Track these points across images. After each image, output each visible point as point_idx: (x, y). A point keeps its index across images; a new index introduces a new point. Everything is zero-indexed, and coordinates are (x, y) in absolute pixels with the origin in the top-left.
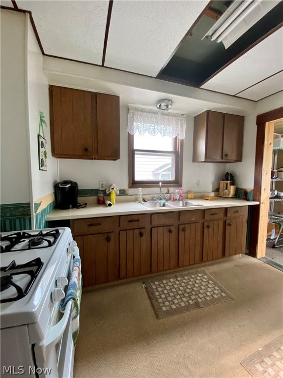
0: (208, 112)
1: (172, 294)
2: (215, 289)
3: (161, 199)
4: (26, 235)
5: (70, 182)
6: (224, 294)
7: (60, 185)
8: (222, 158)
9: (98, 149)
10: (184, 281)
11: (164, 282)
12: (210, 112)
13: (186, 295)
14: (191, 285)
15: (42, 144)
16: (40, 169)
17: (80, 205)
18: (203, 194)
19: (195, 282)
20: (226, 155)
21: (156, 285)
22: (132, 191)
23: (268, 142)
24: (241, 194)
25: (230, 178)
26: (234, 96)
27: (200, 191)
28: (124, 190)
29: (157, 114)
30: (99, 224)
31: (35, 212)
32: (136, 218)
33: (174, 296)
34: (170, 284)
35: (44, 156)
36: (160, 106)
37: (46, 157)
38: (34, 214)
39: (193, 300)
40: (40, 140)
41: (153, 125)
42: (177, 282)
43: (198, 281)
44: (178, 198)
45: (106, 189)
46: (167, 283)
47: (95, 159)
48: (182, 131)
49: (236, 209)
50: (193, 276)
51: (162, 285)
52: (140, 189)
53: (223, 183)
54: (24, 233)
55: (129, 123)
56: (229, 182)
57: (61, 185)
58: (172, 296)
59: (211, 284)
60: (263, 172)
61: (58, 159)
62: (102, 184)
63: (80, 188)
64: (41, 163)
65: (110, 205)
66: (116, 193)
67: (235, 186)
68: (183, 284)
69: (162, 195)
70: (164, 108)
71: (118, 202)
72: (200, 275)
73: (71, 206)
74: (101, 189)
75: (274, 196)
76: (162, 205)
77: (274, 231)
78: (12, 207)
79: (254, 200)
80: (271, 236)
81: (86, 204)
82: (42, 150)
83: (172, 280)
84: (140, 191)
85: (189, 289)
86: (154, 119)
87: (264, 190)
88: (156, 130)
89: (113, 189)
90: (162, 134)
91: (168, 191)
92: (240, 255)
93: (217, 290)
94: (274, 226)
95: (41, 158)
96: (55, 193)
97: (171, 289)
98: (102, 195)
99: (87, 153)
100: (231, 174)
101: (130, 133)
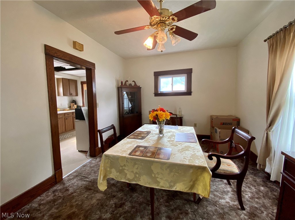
8: (70, 95)
18: (64, 109)
25: (74, 102)
53: (72, 104)
56: (74, 104)
67: (77, 105)
100: (75, 101)
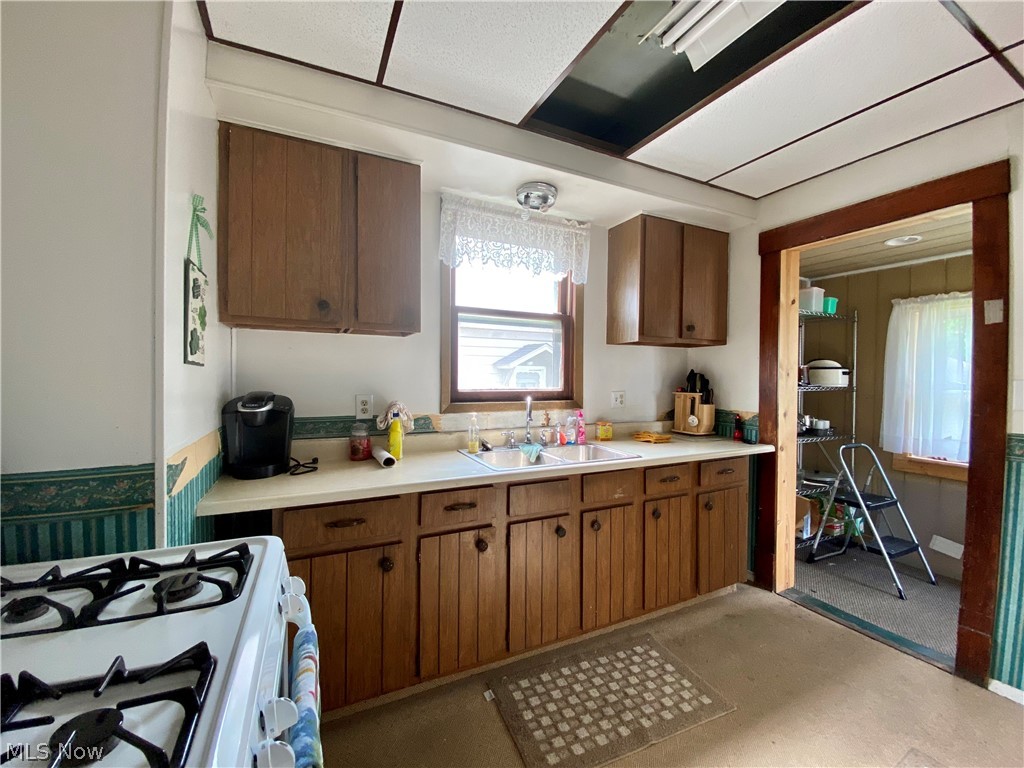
0: (645, 219)
1: (569, 713)
2: (683, 688)
3: (529, 442)
4: (142, 566)
5: (272, 398)
6: (706, 701)
7: (240, 404)
8: (681, 336)
9: (356, 305)
10: (600, 670)
11: (545, 677)
12: (648, 218)
13: (610, 711)
14: (617, 681)
15: (196, 286)
16: (186, 361)
17: (299, 465)
18: (635, 425)
19: (629, 671)
20: (691, 328)
21: (523, 690)
22: (448, 421)
23: (787, 297)
24: (727, 426)
26: (706, 183)
27: (627, 418)
28: (427, 419)
29: (519, 216)
30: (360, 521)
31: (170, 491)
32: (466, 497)
33: (577, 718)
34: (561, 682)
35: (198, 322)
36: (527, 197)
37: (203, 324)
38: (166, 498)
39: (627, 724)
40: (193, 275)
41: (507, 246)
42: (581, 676)
43: (635, 669)
44: (573, 438)
45: (375, 417)
46: (553, 681)
47: (345, 331)
48: (579, 264)
49: (723, 465)
50: (621, 655)
51: (540, 689)
52: (475, 414)
53: (683, 400)
54: (135, 561)
55: (443, 238)
56: (697, 396)
57: (244, 406)
58: (571, 718)
59: (671, 673)
60: (780, 370)
61: (234, 330)
62: (364, 403)
63: (299, 412)
64: (191, 343)
65: (389, 462)
66: (405, 427)
67: (713, 406)
68: (597, 681)
69: (532, 431)
70: (536, 203)
71: (409, 452)
72: (639, 649)
73: (271, 467)
74: (360, 416)
75: (804, 429)
76: (533, 460)
77: (808, 518)
78: (93, 480)
79: (763, 442)
80: (801, 531)
81: (315, 461)
82: (194, 303)
83: (566, 671)
84: (474, 421)
85: (615, 693)
86: (508, 229)
87: (785, 415)
88: (515, 259)
89: (396, 415)
90: (531, 268)
91: (548, 420)
92: (735, 585)
93: (689, 689)
94: (809, 505)
95: (191, 328)
96: (224, 433)
97: (565, 698)
98: (364, 434)
99: (324, 315)
100: (702, 376)
101: (445, 262)
